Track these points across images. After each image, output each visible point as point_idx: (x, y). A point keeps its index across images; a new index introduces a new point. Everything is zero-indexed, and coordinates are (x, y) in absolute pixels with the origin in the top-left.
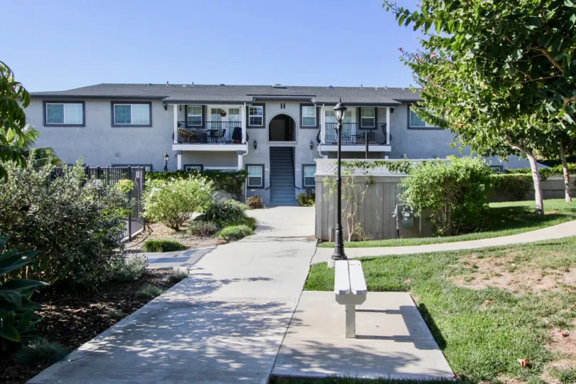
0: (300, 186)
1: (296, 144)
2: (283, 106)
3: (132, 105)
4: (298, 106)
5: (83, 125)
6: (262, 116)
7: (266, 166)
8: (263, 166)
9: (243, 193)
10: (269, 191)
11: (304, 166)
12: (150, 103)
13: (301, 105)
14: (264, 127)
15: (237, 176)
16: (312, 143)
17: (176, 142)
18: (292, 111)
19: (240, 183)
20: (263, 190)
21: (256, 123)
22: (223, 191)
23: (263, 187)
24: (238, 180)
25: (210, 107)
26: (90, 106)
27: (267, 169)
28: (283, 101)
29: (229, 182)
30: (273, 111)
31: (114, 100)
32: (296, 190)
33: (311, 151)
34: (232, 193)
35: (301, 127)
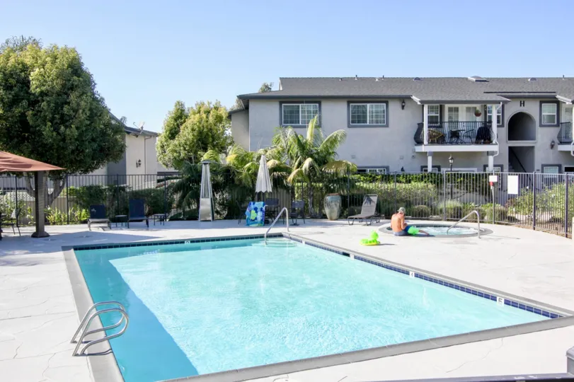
1: (536, 143)
2: (522, 104)
3: (369, 104)
4: (538, 104)
5: (319, 126)
6: (500, 115)
7: (504, 167)
8: (502, 166)
11: (543, 166)
12: (386, 103)
13: (541, 103)
14: (503, 126)
16: (553, 142)
17: (426, 143)
18: (531, 109)
25: (447, 106)
26: (326, 106)
27: (506, 170)
28: (522, 99)
30: (513, 109)
31: (350, 100)
33: (551, 151)
35: (541, 126)
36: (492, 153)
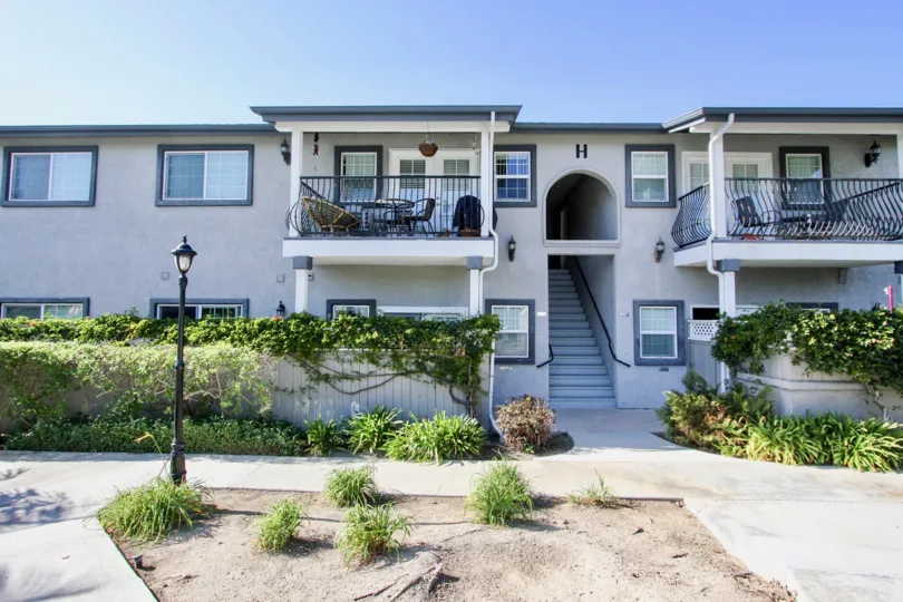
0: (630, 359)
1: (617, 247)
2: (582, 151)
3: (206, 153)
4: (621, 151)
5: (92, 203)
6: (528, 176)
7: (538, 305)
8: (531, 304)
9: (483, 385)
10: (546, 370)
11: (638, 304)
12: (251, 148)
13: (629, 149)
14: (533, 204)
15: (469, 333)
16: (661, 243)
17: (293, 233)
18: (604, 162)
19: (474, 354)
20: (531, 369)
21: (512, 195)
22: (424, 377)
23: (530, 360)
24: (469, 344)
25: (395, 156)
26: (112, 157)
27: (542, 314)
28: (583, 137)
29: (442, 352)
30: (556, 162)
31: (166, 140)
32: (619, 368)
33: (658, 266)
34: (452, 382)
35: (630, 205)
36: (477, 263)
